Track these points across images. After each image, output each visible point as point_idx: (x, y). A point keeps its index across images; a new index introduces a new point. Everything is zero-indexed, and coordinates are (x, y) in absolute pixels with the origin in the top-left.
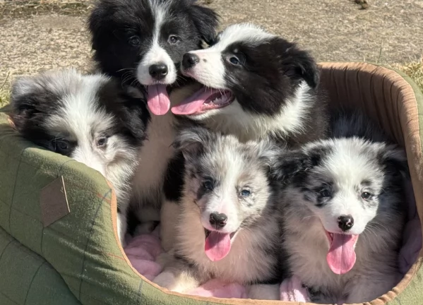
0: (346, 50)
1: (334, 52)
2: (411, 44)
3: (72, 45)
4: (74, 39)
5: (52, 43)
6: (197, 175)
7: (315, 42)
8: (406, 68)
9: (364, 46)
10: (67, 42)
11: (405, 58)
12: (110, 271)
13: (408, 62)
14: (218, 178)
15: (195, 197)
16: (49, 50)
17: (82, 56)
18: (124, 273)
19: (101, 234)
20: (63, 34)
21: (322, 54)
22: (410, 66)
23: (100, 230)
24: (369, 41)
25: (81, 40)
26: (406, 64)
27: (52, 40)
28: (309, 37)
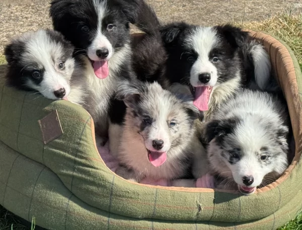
0: (219, 13)
1: (211, 15)
2: (263, 6)
3: (26, 16)
4: (27, 11)
5: (12, 15)
6: (139, 115)
7: (197, 8)
8: (261, 24)
9: (231, 9)
10: (23, 14)
11: (260, 17)
12: (93, 170)
13: (262, 20)
14: (154, 117)
15: (139, 129)
16: (11, 21)
17: (35, 24)
18: (102, 170)
19: (86, 146)
20: (19, 8)
21: (203, 17)
22: (264, 23)
23: (85, 143)
24: (235, 5)
25: (32, 12)
26: (262, 22)
27: (12, 13)
28: (193, 4)
